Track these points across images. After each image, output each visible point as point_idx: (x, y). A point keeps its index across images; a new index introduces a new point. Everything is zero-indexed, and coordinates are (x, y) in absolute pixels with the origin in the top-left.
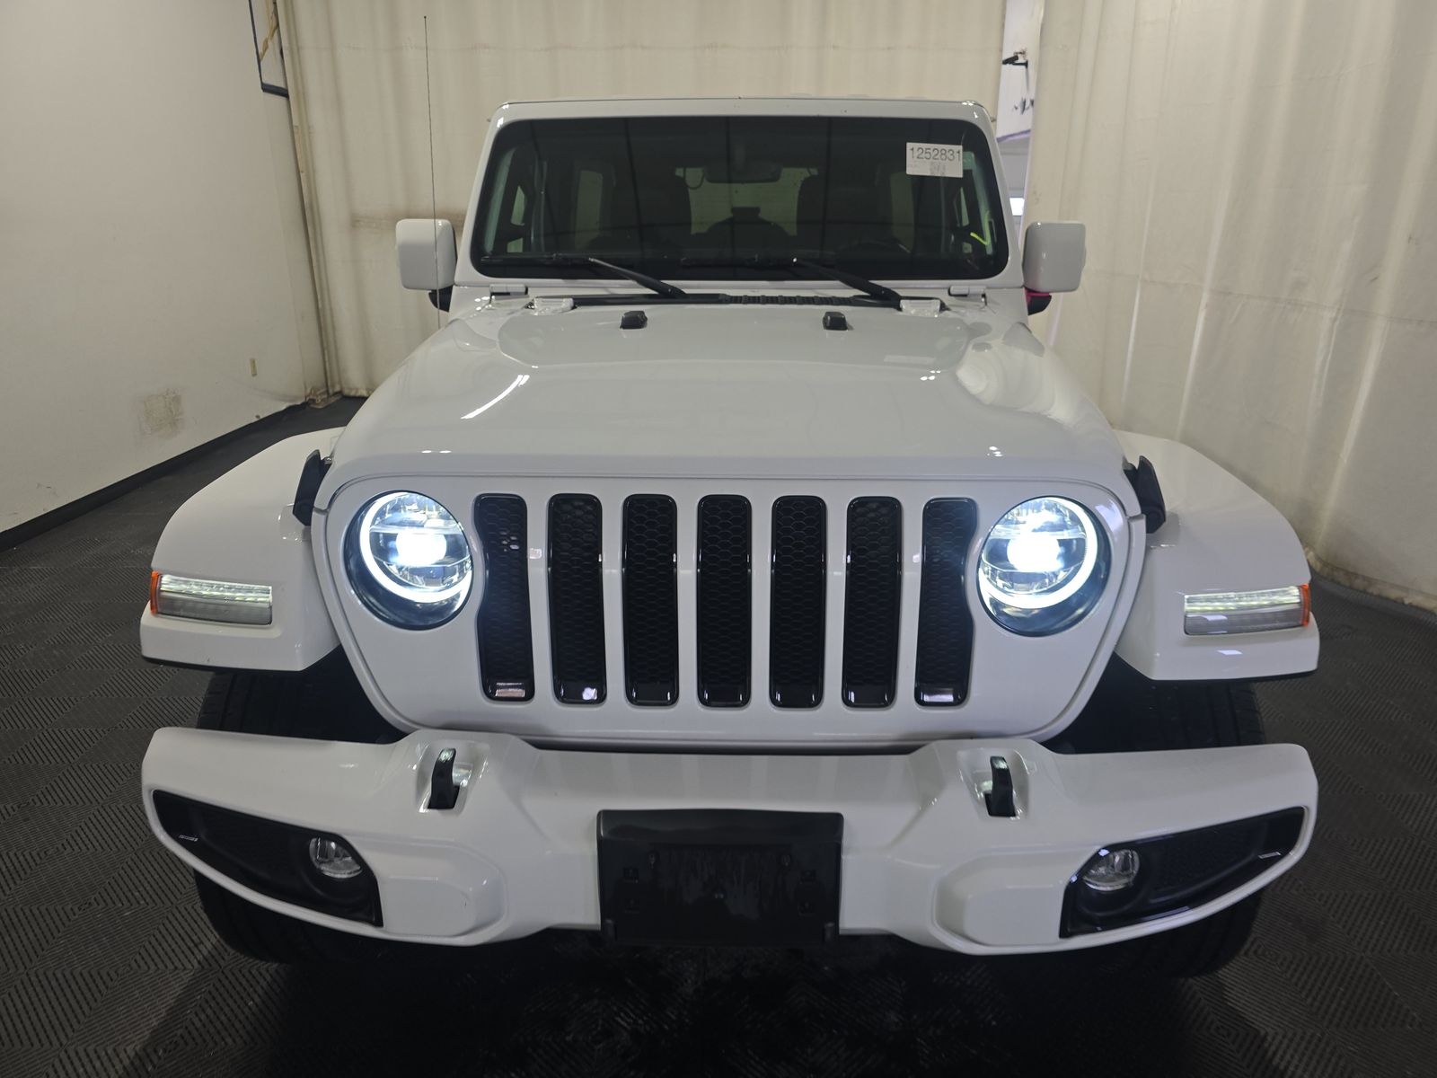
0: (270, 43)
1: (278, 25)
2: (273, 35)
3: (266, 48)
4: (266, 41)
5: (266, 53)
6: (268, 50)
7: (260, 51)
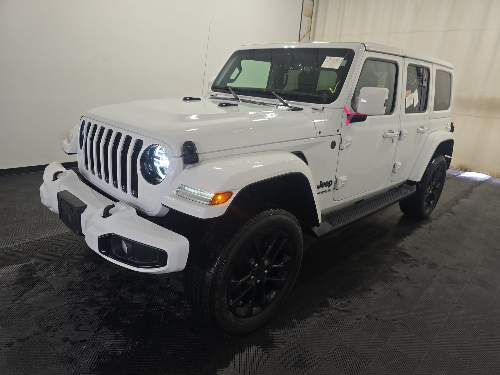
0: (306, 36)
1: (310, 31)
2: (308, 33)
3: (304, 36)
4: (304, 35)
5: (303, 39)
6: (304, 38)
7: (301, 37)
